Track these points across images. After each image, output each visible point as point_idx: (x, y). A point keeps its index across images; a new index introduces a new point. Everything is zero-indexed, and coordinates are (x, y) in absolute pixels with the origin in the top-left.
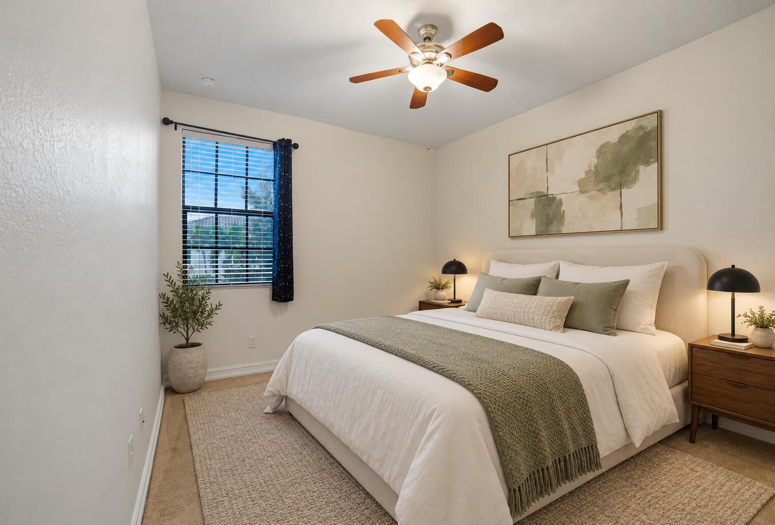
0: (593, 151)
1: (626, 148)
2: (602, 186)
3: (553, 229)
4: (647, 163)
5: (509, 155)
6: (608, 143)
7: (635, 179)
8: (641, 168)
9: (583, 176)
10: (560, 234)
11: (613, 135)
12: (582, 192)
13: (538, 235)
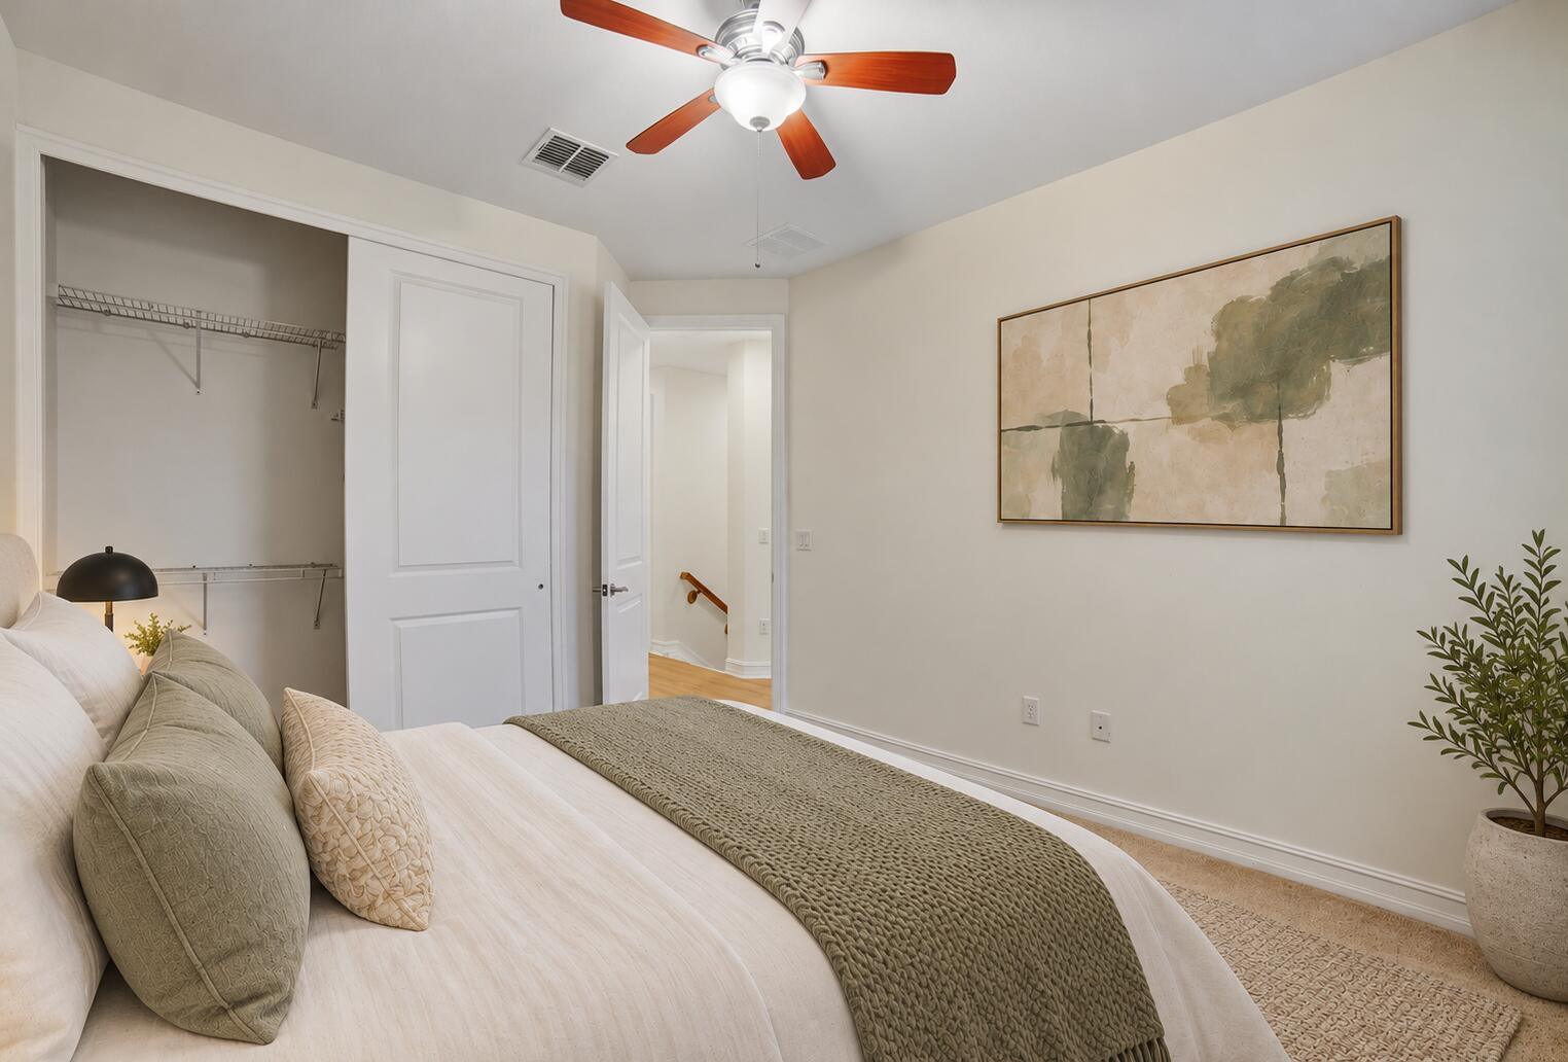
0: (1206, 321)
1: (1292, 314)
2: (1230, 407)
3: (1107, 509)
4: (1354, 356)
5: (1001, 321)
6: (1242, 301)
7: (1320, 397)
8: (1337, 368)
9: (1179, 378)
10: (1118, 523)
11: (1258, 283)
12: (1178, 420)
13: (1067, 521)
